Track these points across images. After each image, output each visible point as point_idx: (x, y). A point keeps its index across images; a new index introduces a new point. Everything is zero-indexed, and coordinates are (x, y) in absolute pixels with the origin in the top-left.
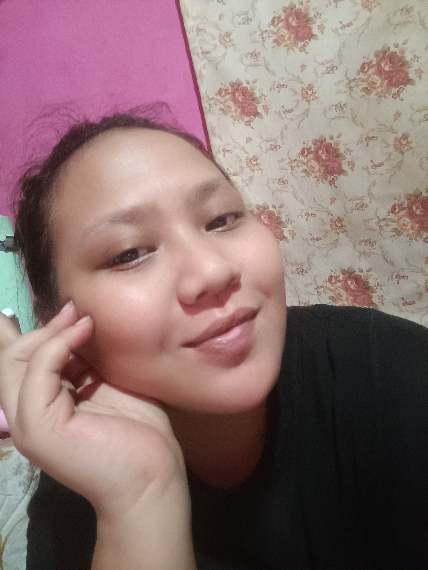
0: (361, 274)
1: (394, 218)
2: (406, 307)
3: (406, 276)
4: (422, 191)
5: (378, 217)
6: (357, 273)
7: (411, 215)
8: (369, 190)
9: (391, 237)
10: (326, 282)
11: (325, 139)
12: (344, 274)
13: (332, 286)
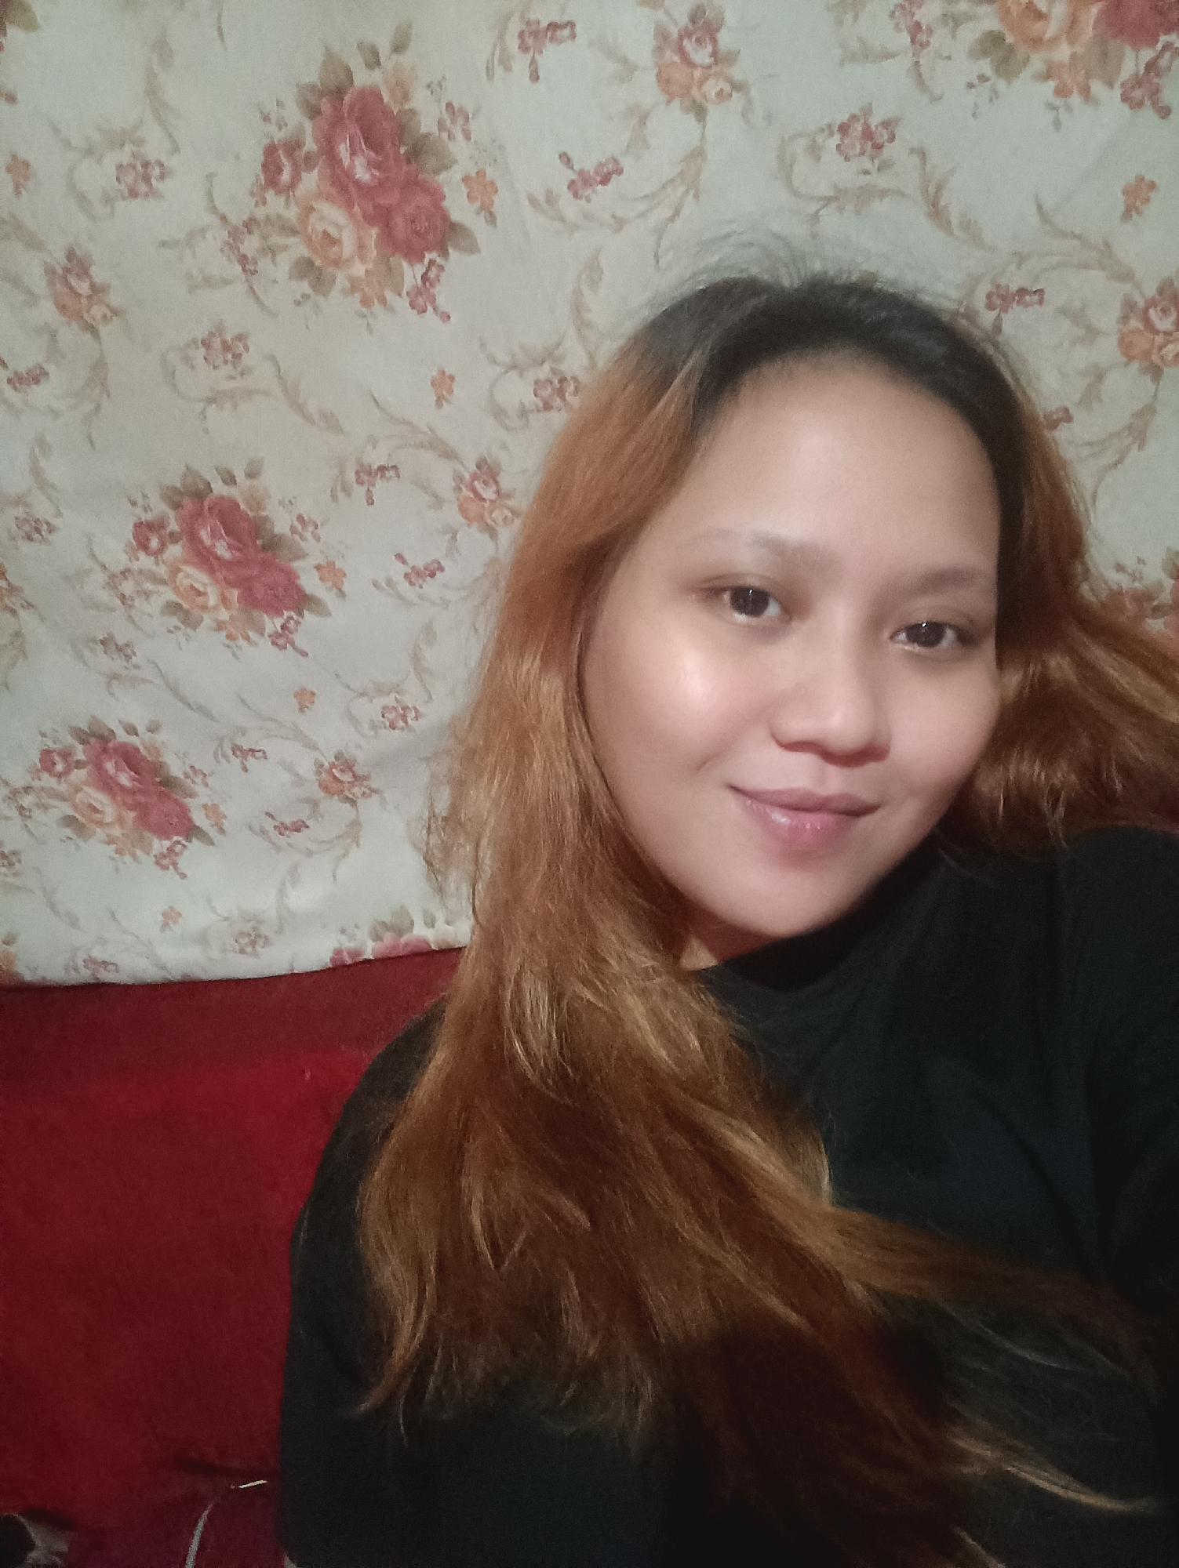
0: (134, 740)
1: (154, 568)
2: (289, 837)
3: (260, 751)
4: (208, 477)
5: (104, 567)
6: (122, 736)
7: (204, 558)
8: (36, 471)
9: (170, 631)
10: (35, 773)
12: (83, 742)
13: (59, 783)
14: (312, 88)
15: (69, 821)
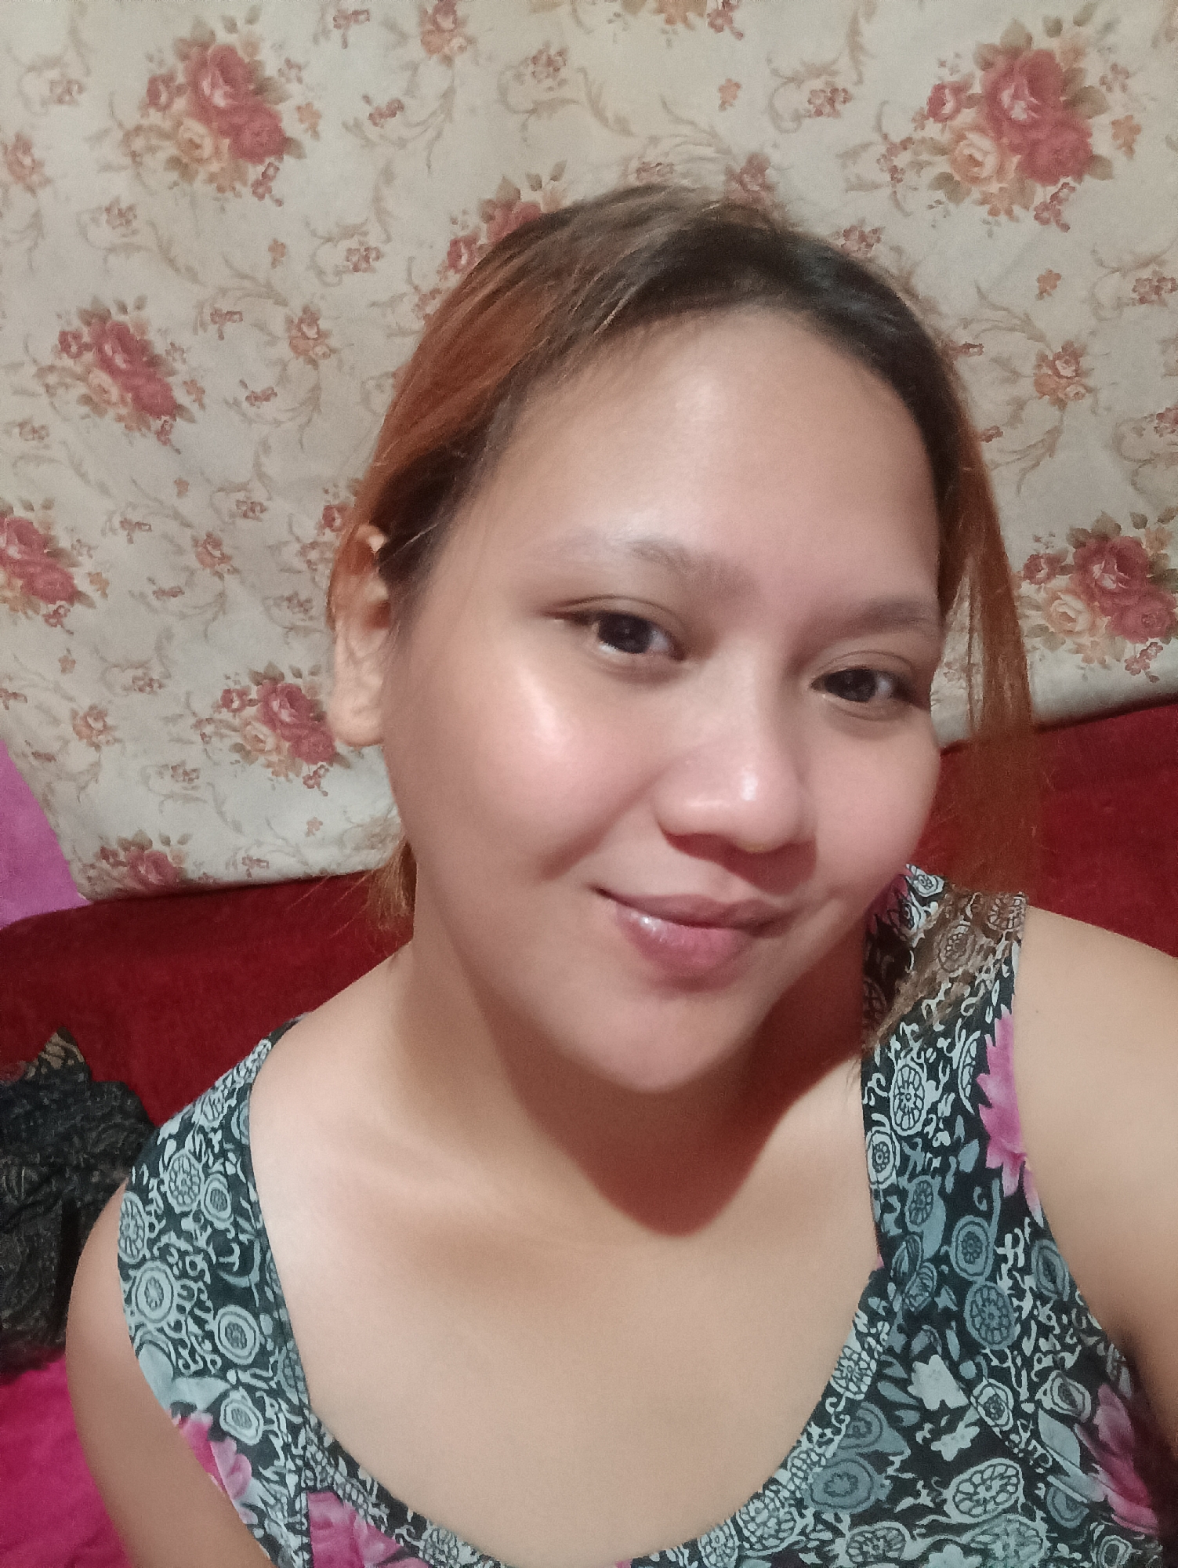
0: (299, 682)
5: (298, 539)
6: (290, 679)
8: (257, 465)
10: (217, 708)
11: (109, 311)
12: (258, 683)
13: (234, 716)
14: (490, 202)
15: (238, 748)
